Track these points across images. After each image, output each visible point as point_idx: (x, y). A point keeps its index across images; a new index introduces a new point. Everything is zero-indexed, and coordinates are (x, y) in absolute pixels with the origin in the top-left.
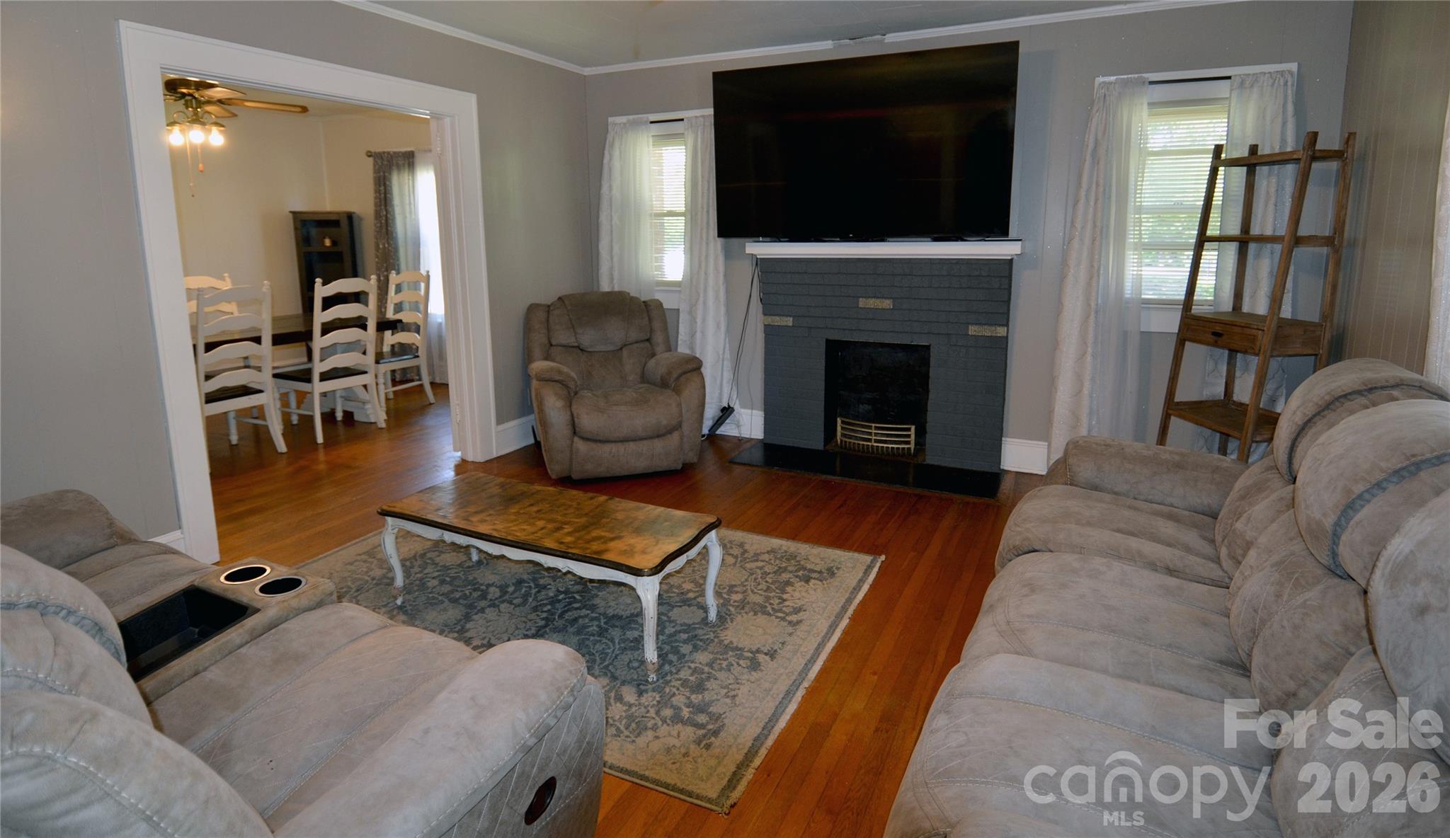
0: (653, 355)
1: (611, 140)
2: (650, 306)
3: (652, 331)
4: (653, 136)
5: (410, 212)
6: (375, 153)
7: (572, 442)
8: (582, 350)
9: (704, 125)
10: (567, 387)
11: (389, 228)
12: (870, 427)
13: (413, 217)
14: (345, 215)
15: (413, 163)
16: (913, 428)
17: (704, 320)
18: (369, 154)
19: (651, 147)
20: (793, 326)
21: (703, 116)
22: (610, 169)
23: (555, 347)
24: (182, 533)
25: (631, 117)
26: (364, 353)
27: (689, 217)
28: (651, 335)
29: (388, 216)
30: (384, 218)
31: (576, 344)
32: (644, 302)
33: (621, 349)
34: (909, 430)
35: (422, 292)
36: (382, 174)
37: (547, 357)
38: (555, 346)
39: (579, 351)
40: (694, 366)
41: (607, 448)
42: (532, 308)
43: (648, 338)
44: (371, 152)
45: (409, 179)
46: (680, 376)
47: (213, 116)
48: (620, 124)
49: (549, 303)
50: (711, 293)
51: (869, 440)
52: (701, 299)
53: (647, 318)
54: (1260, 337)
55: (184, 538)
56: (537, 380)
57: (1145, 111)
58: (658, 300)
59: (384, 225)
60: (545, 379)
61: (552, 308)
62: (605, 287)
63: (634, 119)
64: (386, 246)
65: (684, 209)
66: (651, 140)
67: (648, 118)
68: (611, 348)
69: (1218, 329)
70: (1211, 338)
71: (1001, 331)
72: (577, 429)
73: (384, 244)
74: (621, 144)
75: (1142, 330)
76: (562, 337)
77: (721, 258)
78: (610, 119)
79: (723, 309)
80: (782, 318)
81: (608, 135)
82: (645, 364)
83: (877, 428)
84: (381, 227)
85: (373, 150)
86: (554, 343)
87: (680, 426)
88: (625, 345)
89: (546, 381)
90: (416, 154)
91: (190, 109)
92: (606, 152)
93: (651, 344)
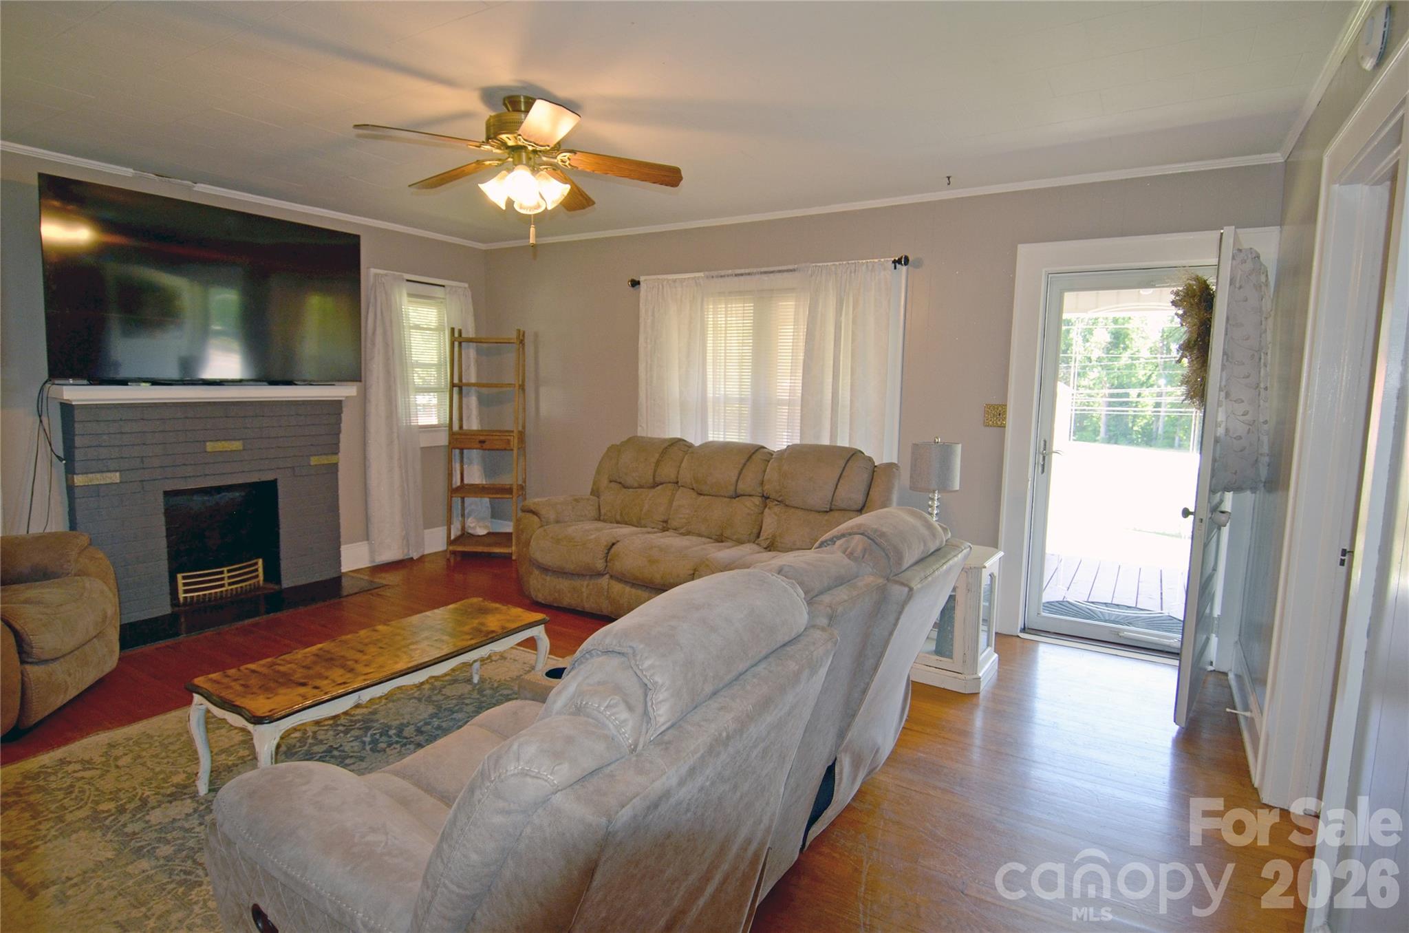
7: (24, 673)
12: (222, 573)
16: (260, 562)
20: (121, 482)
34: (256, 564)
51: (222, 586)
54: (512, 440)
57: (405, 299)
69: (482, 438)
70: (479, 446)
71: (332, 459)
75: (422, 446)
80: (104, 475)
83: (229, 571)
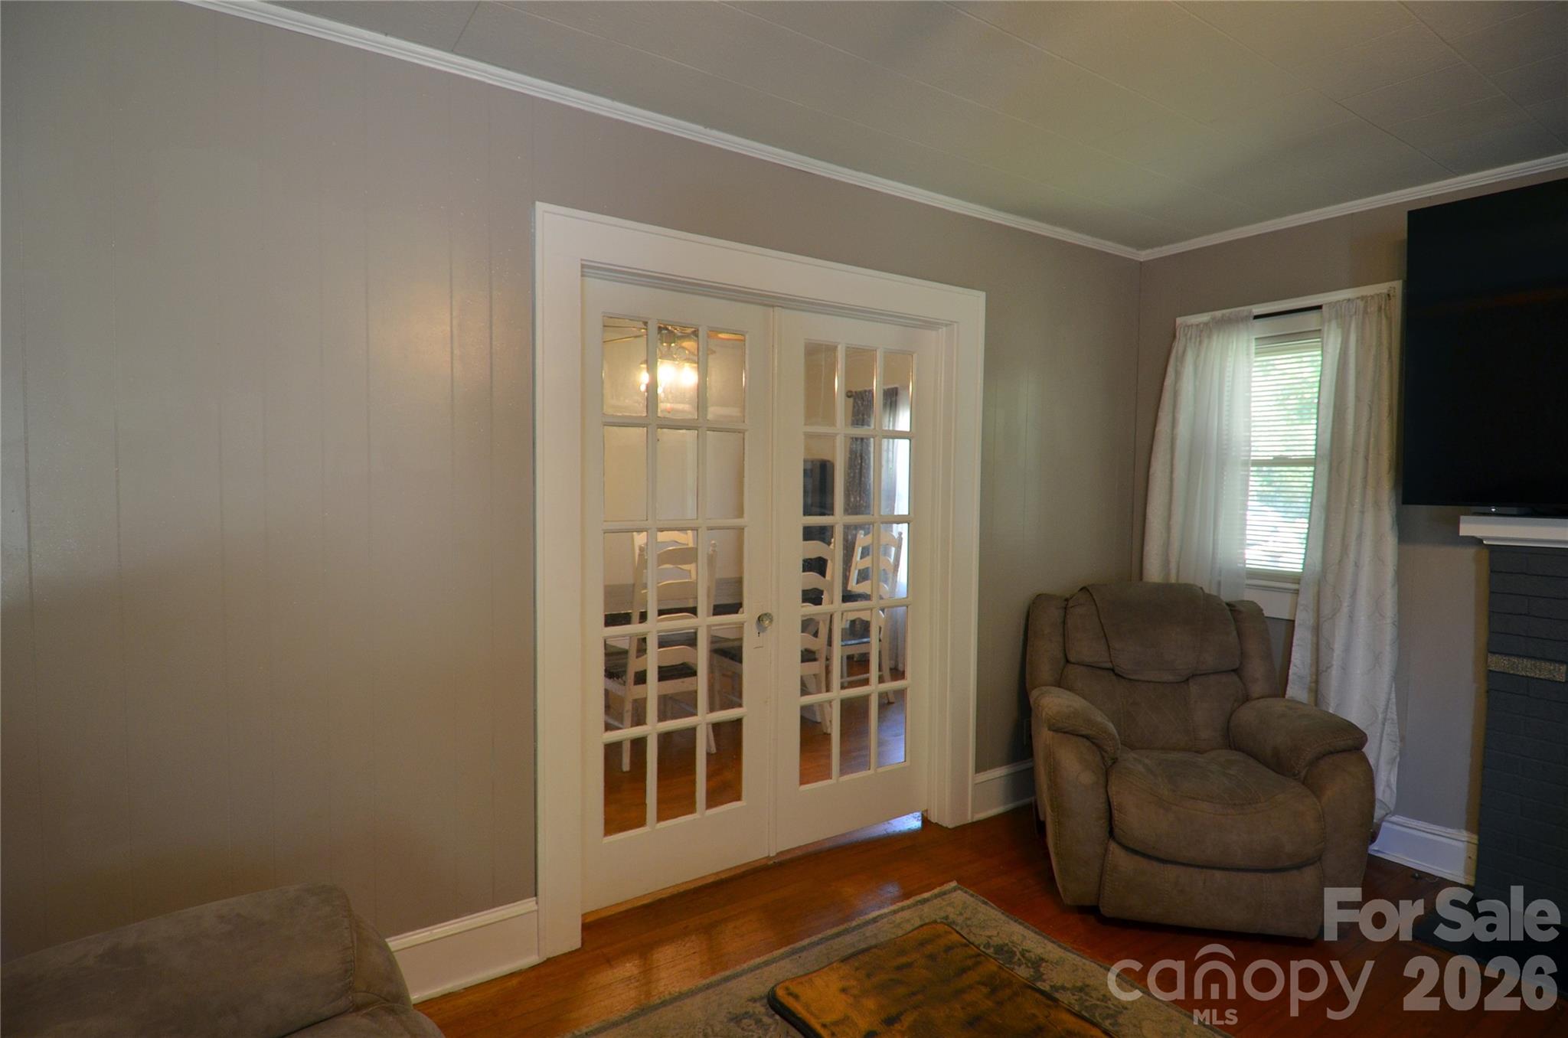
0: (1247, 699)
1: (1181, 350)
2: (1240, 612)
3: (1243, 654)
4: (1256, 339)
5: (888, 461)
6: (856, 392)
7: (1106, 850)
8: (1117, 675)
9: (1365, 312)
10: (1099, 747)
11: (863, 479)
13: (890, 466)
14: (818, 464)
15: (896, 401)
17: (1348, 649)
18: (849, 394)
19: (1253, 355)
21: (1363, 298)
22: (1176, 394)
23: (1072, 665)
24: (537, 903)
25: (1218, 314)
26: (816, 635)
27: (1324, 467)
28: (1241, 663)
29: (863, 464)
30: (858, 467)
31: (1109, 665)
32: (1228, 604)
33: (1188, 680)
35: (892, 560)
36: (860, 416)
37: (1060, 683)
38: (1074, 663)
39: (1114, 677)
40: (1350, 742)
41: (1172, 873)
42: (1038, 602)
43: (1235, 667)
44: (851, 392)
45: (889, 420)
46: (1319, 758)
47: (687, 352)
48: (1197, 325)
49: (1068, 596)
50: (1363, 601)
52: (1345, 609)
53: (1234, 633)
55: (538, 911)
56: (1049, 729)
58: (1253, 603)
59: (857, 475)
60: (1065, 730)
61: (1071, 603)
62: (1154, 572)
63: (1223, 315)
64: (858, 499)
65: (1313, 453)
66: (1253, 344)
67: (1251, 312)
68: (1169, 677)
72: (1116, 830)
73: (855, 498)
74: (1198, 356)
76: (1086, 648)
77: (1390, 541)
78: (1179, 320)
79: (1389, 632)
80: (1538, 663)
81: (1176, 344)
82: (1231, 715)
84: (854, 477)
85: (854, 390)
86: (1072, 659)
87: (1320, 859)
88: (1194, 676)
89: (1065, 733)
90: (900, 391)
91: (665, 344)
92: (1171, 370)
93: (1241, 678)
